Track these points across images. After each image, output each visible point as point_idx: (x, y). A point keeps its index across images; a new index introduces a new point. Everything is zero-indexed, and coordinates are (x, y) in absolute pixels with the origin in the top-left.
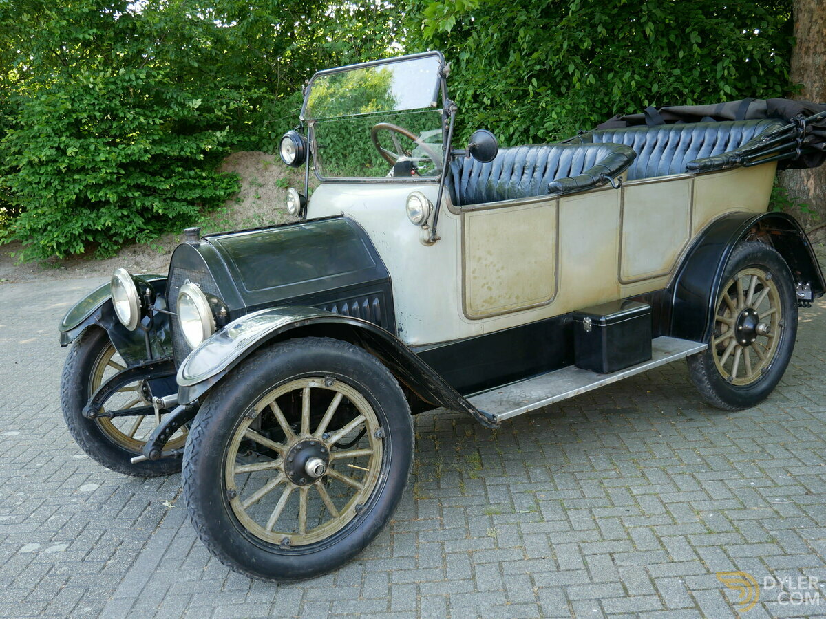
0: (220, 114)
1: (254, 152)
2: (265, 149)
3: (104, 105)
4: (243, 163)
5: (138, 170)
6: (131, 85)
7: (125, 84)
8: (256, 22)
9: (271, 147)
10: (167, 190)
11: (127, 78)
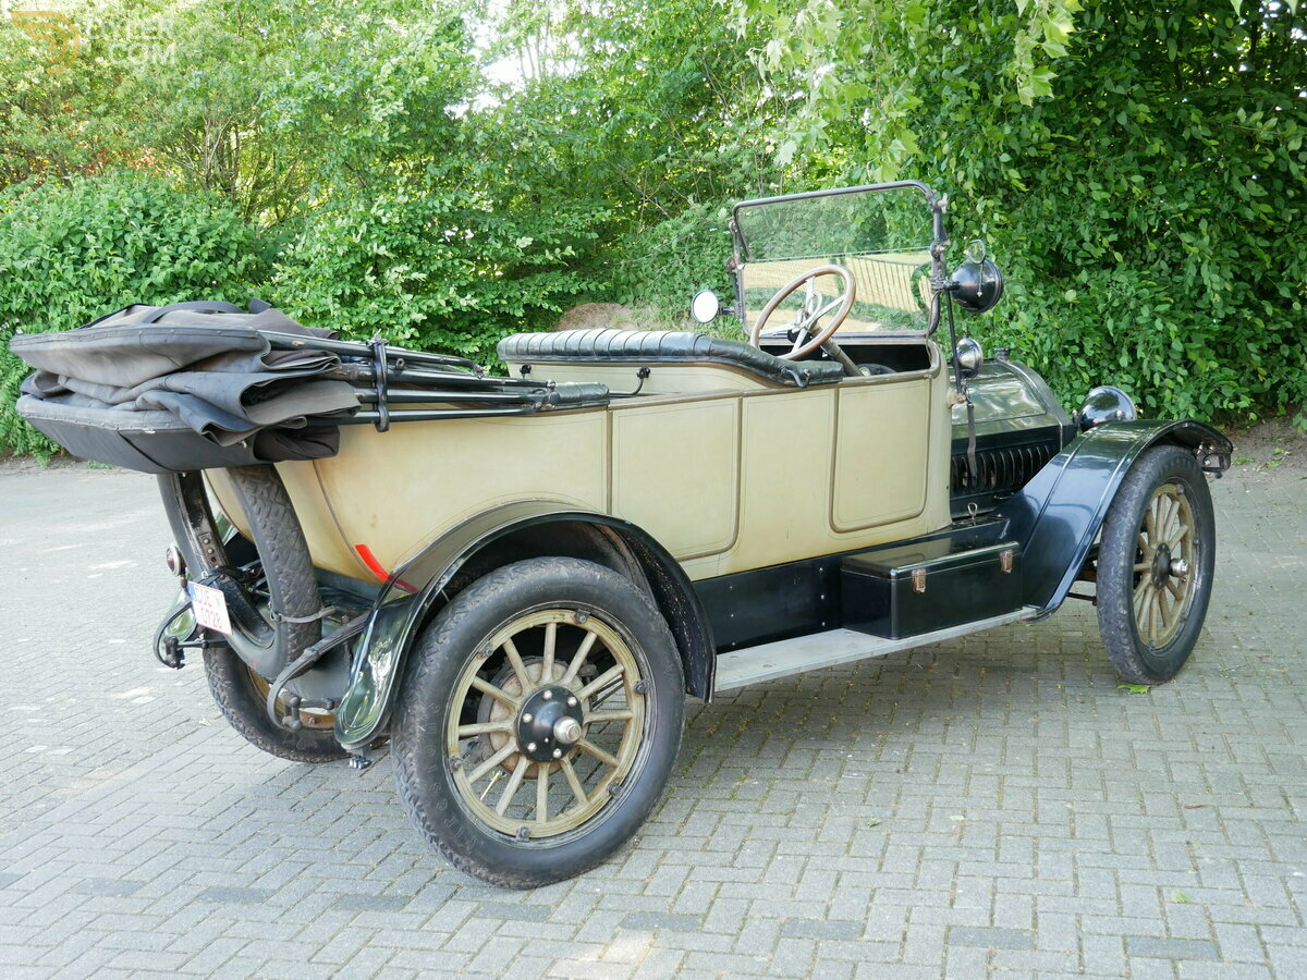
0: (551, 258)
1: (607, 305)
2: (623, 299)
3: (397, 242)
4: (588, 319)
5: (437, 326)
6: (434, 213)
7: (427, 212)
8: (627, 121)
9: (631, 297)
10: (476, 353)
11: (430, 205)
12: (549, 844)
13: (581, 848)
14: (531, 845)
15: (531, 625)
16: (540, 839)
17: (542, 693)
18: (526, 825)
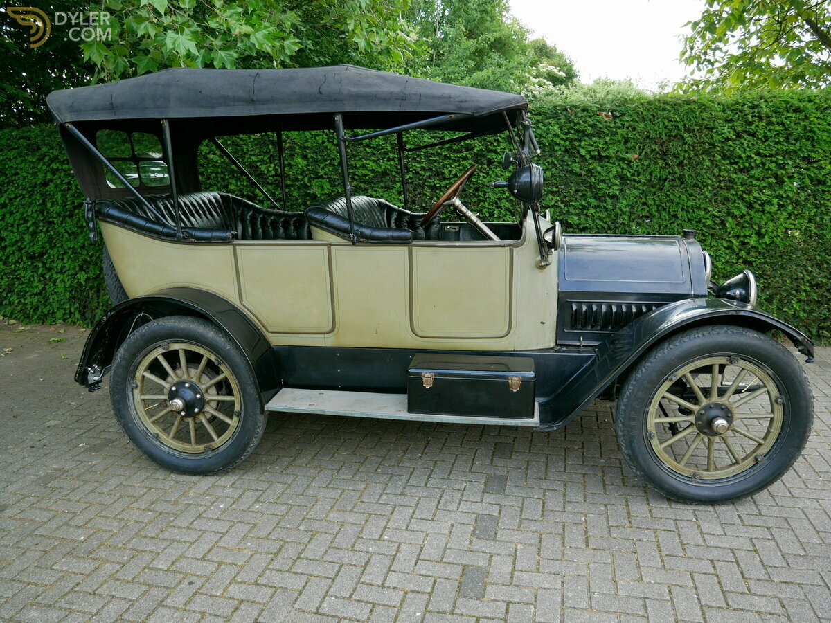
12: (165, 449)
13: (176, 461)
14: (157, 443)
15: (193, 350)
16: (163, 444)
17: (185, 383)
18: (160, 433)
